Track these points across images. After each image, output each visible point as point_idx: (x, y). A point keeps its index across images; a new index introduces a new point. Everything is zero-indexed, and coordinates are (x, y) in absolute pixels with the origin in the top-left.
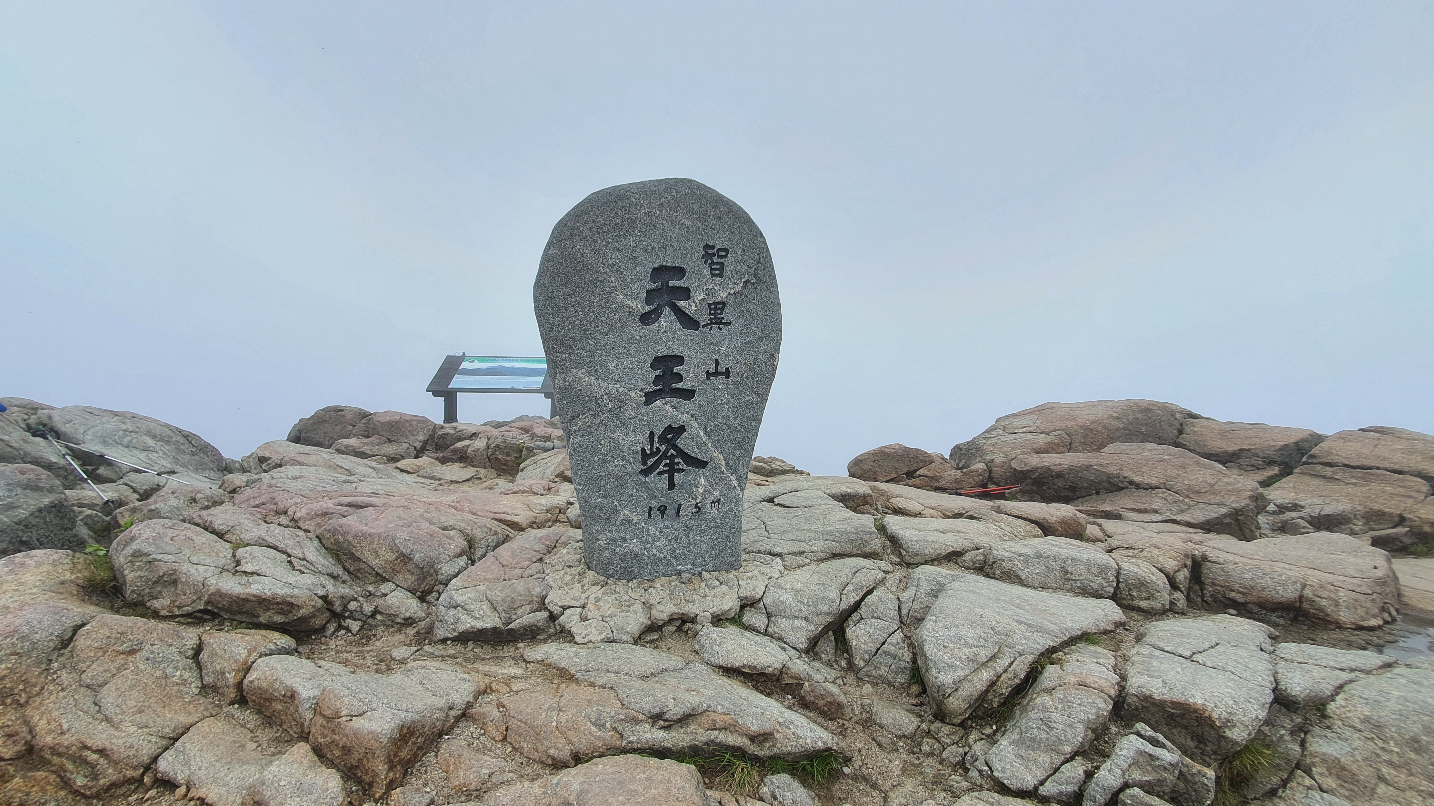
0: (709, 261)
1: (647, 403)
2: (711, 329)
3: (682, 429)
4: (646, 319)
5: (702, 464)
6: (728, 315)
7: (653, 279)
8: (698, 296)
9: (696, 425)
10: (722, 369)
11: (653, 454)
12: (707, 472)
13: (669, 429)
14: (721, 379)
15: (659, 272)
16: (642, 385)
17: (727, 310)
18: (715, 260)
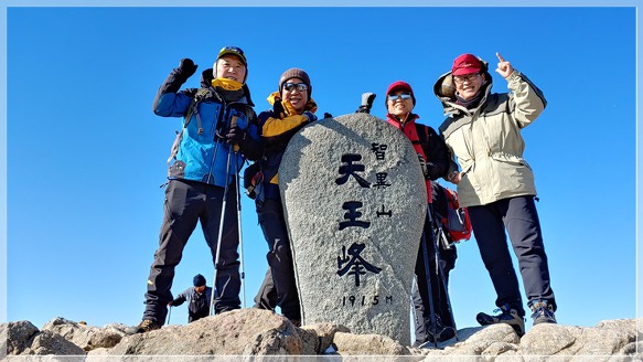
0: (376, 152)
1: (340, 228)
2: (378, 188)
3: (363, 246)
5: (375, 270)
6: (388, 180)
7: (343, 161)
8: (368, 170)
9: (372, 244)
10: (387, 211)
11: (345, 261)
12: (381, 275)
13: (354, 245)
14: (387, 217)
15: (346, 158)
16: (337, 218)
17: (388, 177)
18: (379, 151)
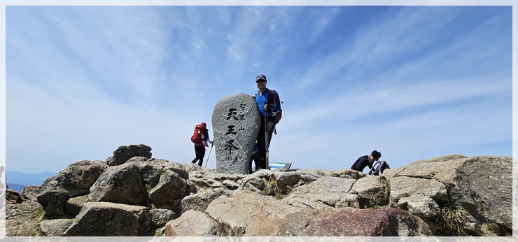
1: (227, 135)
2: (241, 120)
4: (228, 119)
5: (238, 149)
6: (245, 117)
8: (238, 114)
9: (236, 140)
10: (242, 129)
15: (231, 110)
16: (226, 131)
18: (242, 106)
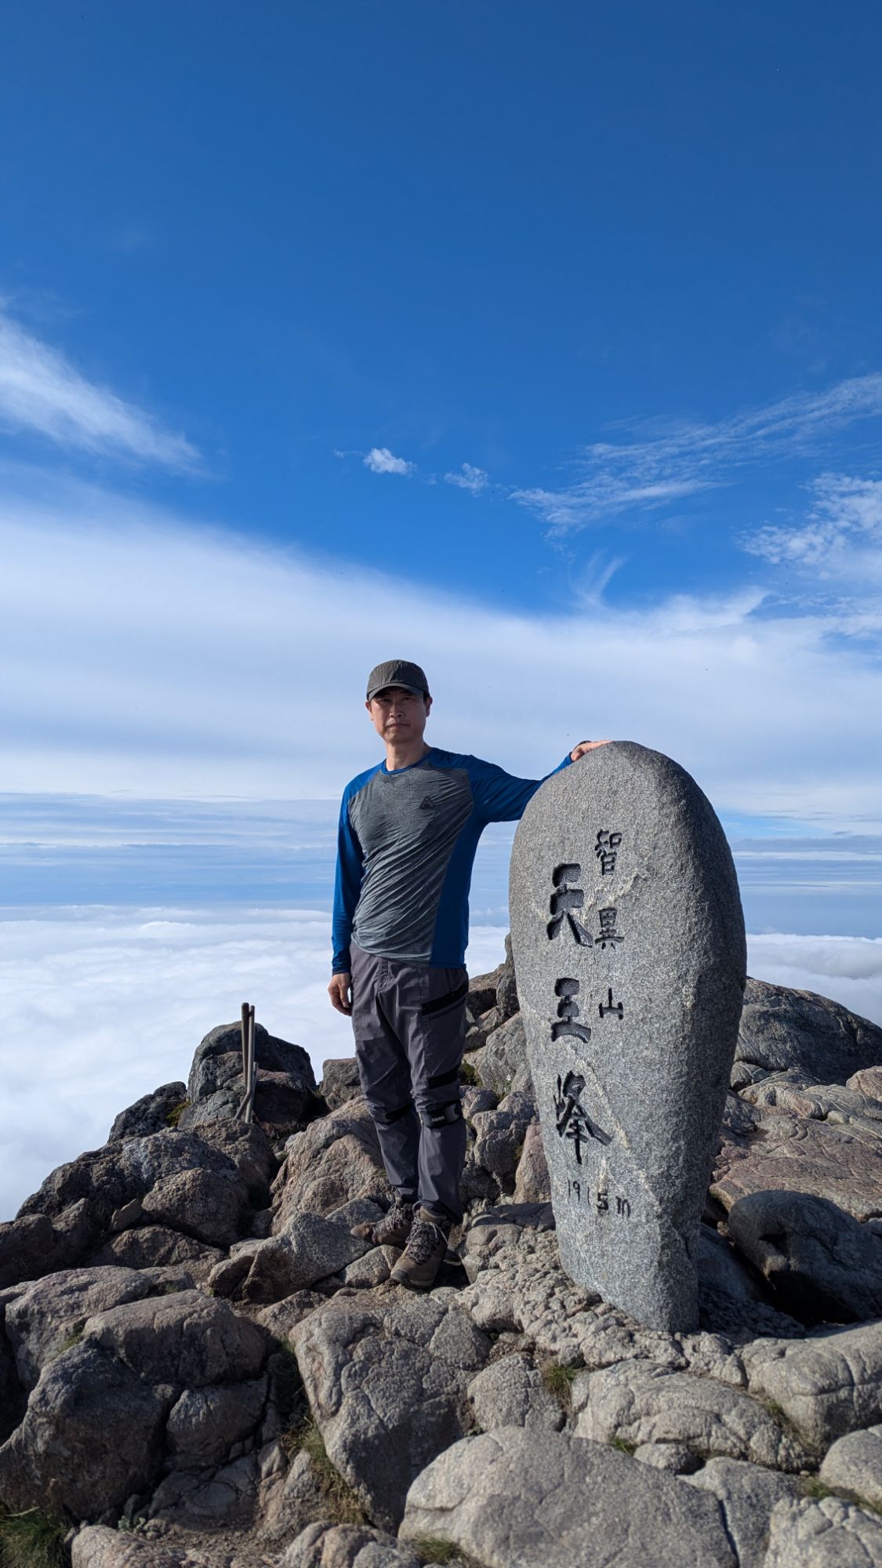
0: (602, 854)
1: (554, 1037)
2: (604, 946)
3: (581, 1080)
5: (606, 1139)
6: (620, 929)
7: (556, 883)
9: (593, 1077)
10: (615, 1005)
11: (561, 1107)
12: (609, 1150)
13: (571, 1076)
14: (614, 1018)
15: (559, 874)
16: (549, 1014)
17: (618, 920)
18: (607, 851)
